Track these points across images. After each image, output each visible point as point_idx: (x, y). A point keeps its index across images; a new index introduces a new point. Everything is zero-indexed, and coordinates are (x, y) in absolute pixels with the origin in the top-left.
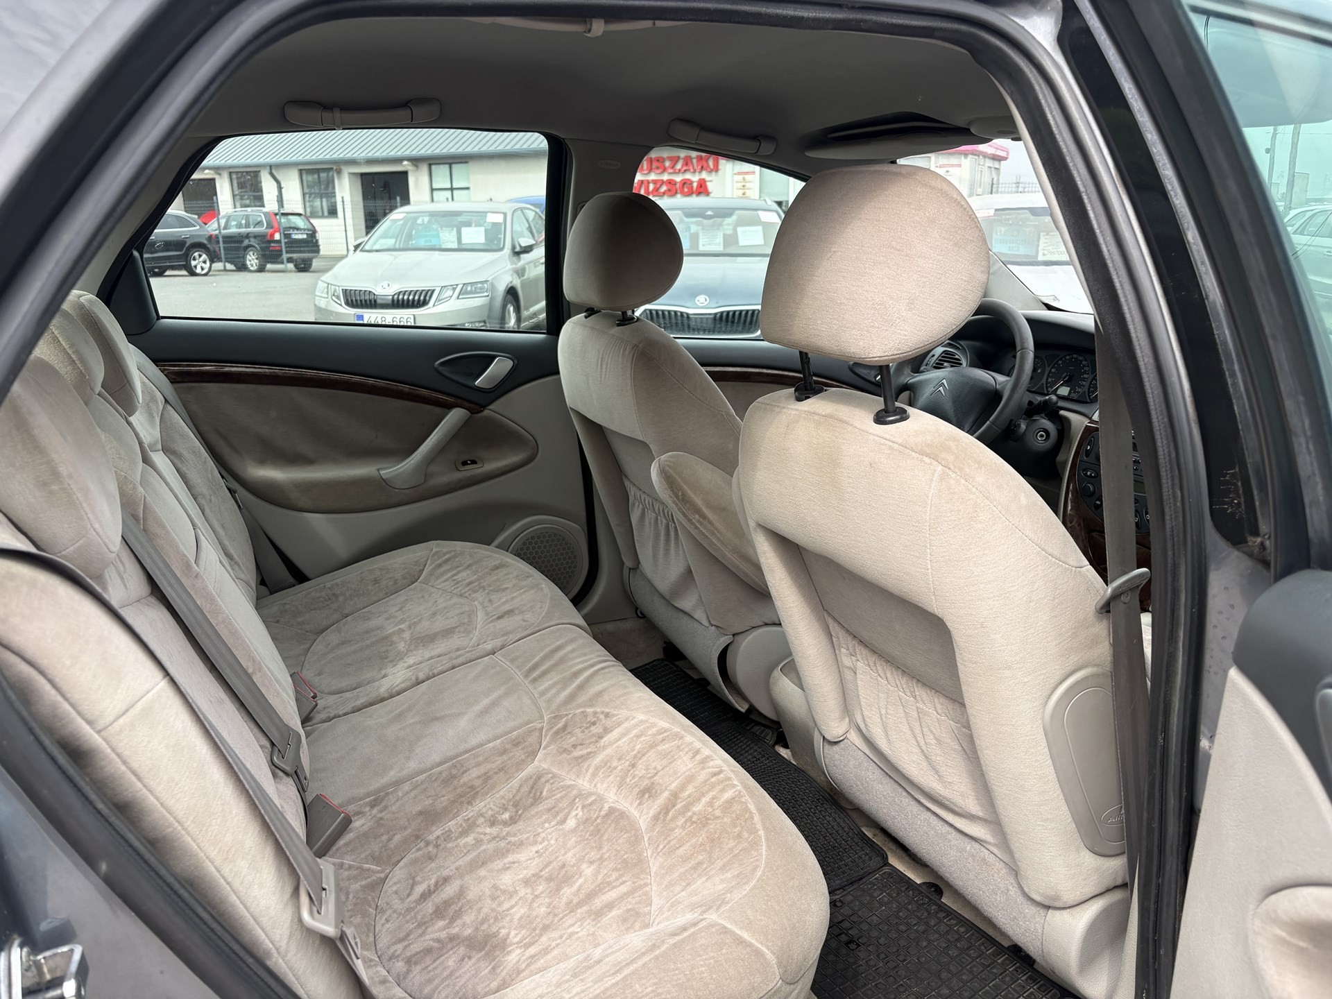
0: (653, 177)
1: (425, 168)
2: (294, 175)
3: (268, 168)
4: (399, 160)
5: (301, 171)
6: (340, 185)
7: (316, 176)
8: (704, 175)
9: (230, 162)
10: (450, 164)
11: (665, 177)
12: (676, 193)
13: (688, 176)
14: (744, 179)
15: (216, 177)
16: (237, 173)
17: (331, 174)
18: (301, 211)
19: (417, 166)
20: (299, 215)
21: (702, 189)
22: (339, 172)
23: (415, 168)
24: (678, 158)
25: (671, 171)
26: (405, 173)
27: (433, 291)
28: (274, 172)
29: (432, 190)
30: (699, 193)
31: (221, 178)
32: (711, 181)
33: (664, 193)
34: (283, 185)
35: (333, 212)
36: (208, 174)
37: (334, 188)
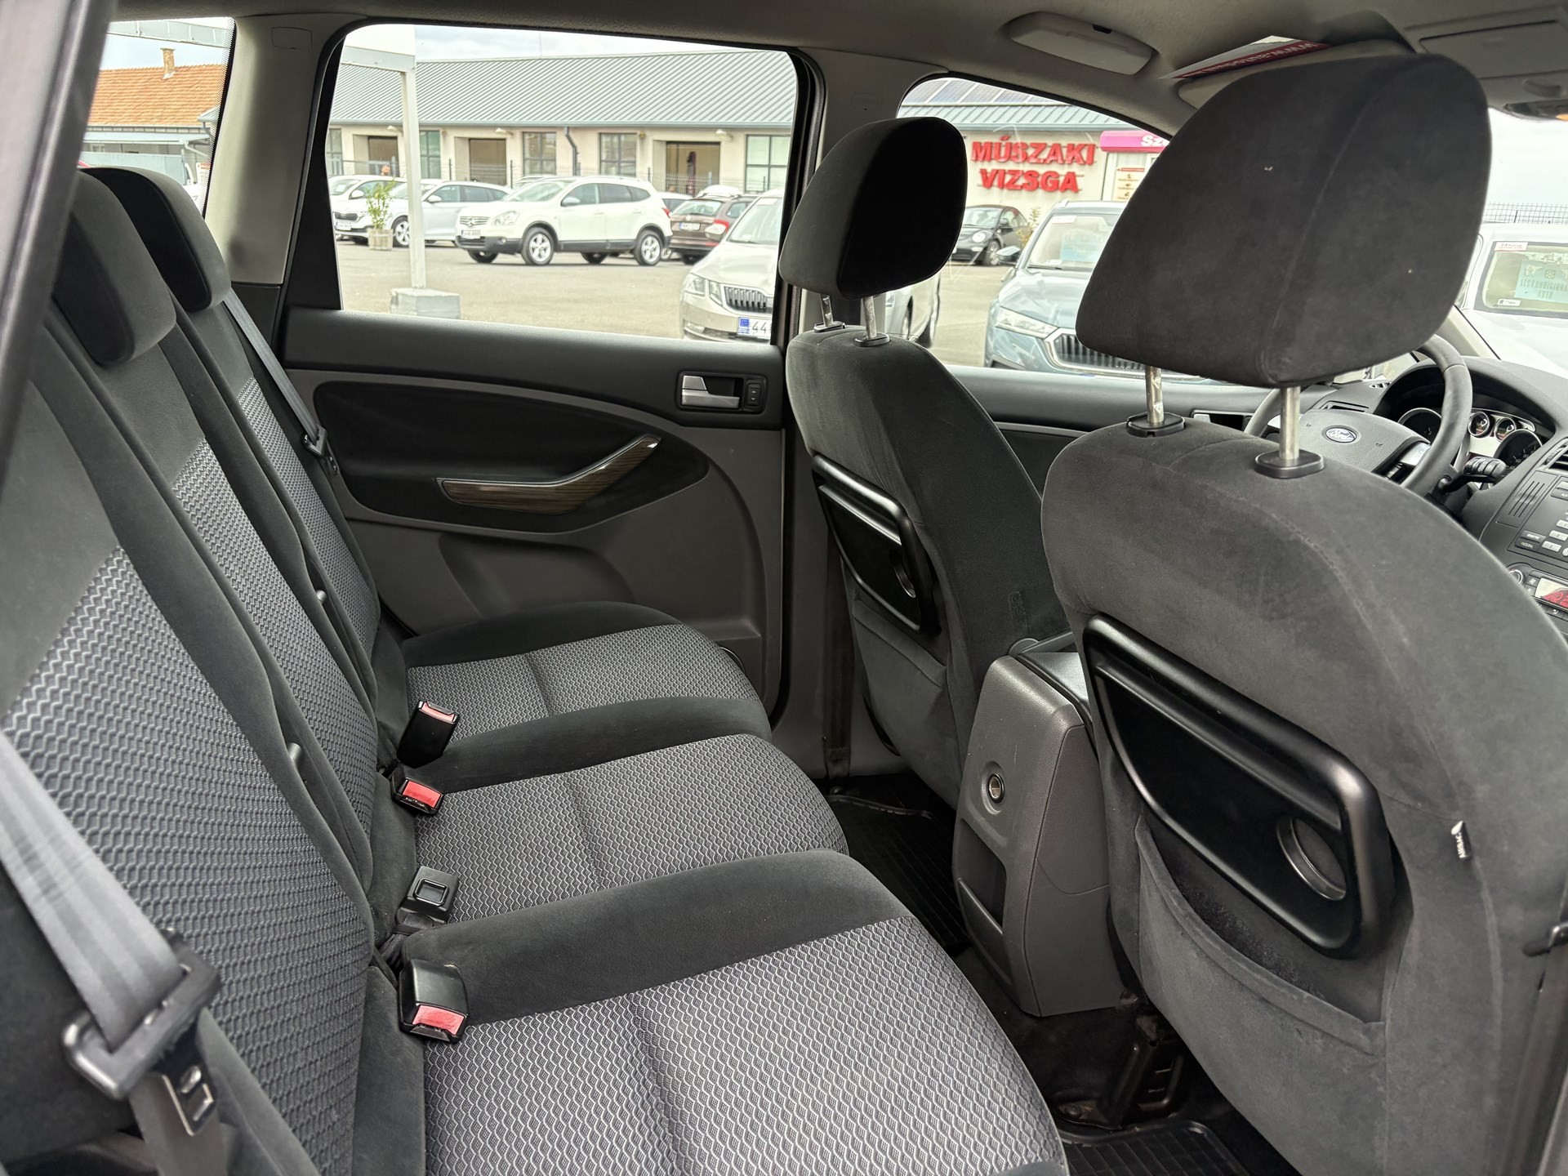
0: (1010, 166)
1: (741, 137)
2: (593, 138)
3: (566, 129)
4: (712, 129)
5: (600, 134)
6: (643, 153)
7: (615, 139)
8: (1075, 168)
9: (525, 121)
10: (771, 136)
11: (1026, 167)
12: (1038, 187)
13: (1054, 168)
14: (1129, 176)
15: (508, 137)
16: (530, 133)
17: (631, 139)
19: (732, 137)
21: (1070, 184)
22: (643, 138)
23: (729, 139)
24: (1045, 144)
25: (1034, 161)
26: (718, 143)
28: (571, 134)
29: (747, 166)
30: (1064, 189)
31: (513, 138)
32: (1082, 176)
33: (1022, 187)
34: (579, 150)
36: (498, 133)
37: (635, 157)
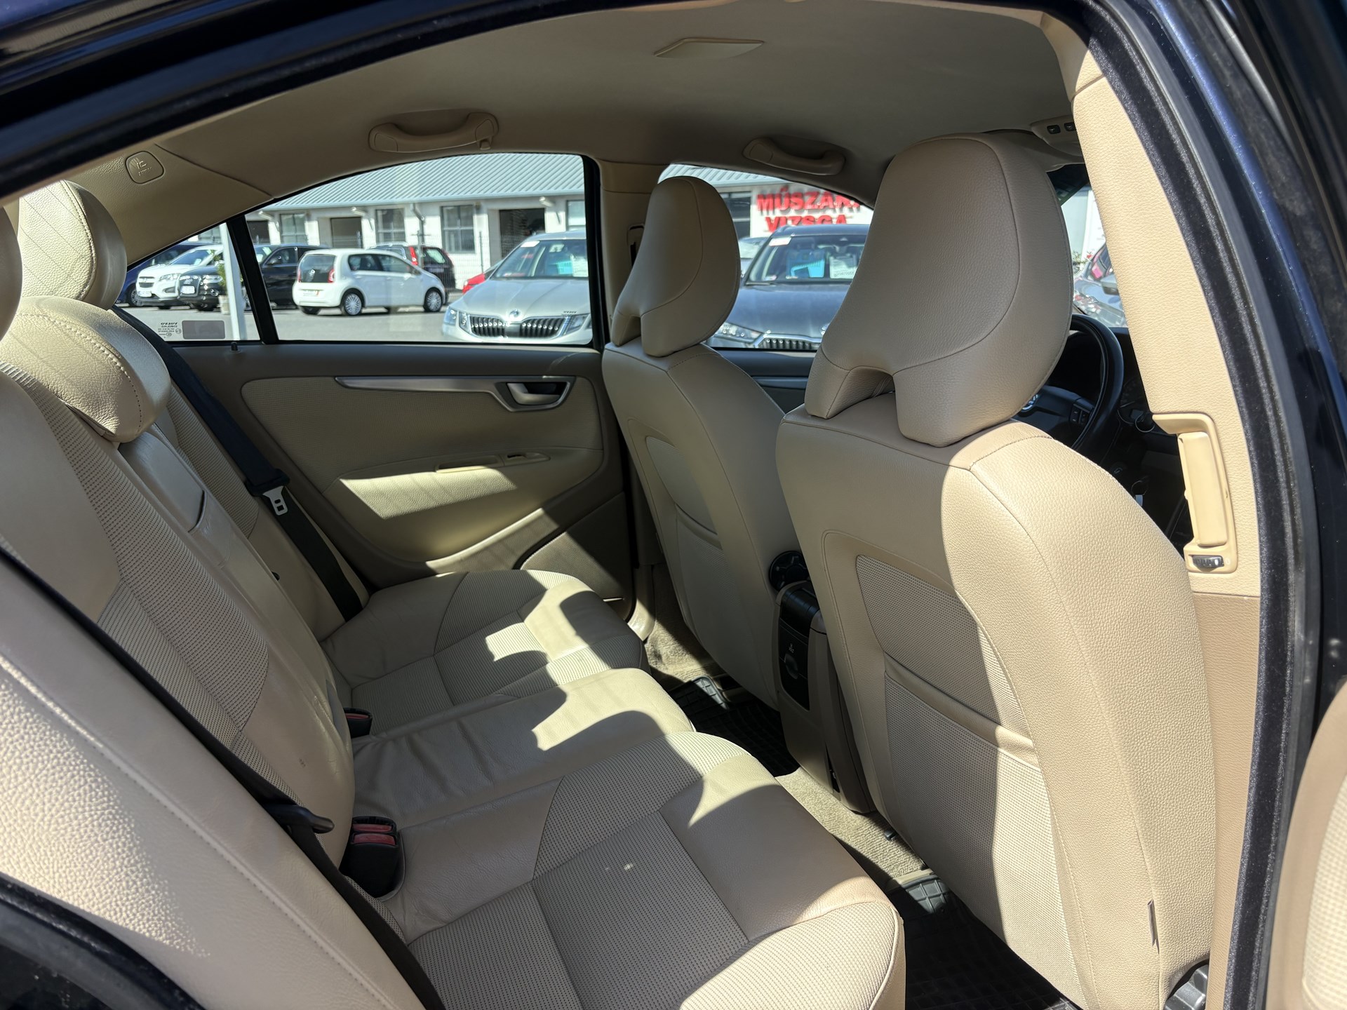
0: (792, 213)
1: (562, 204)
2: (436, 213)
3: (412, 206)
4: (537, 198)
5: (442, 208)
6: (479, 221)
7: (456, 212)
9: (376, 201)
11: (804, 213)
13: (827, 212)
15: (364, 215)
16: (383, 210)
17: (470, 211)
18: (440, 246)
19: (553, 203)
20: (438, 249)
22: (478, 209)
23: (551, 205)
25: (809, 207)
26: (542, 210)
27: (563, 320)
28: (417, 208)
29: (568, 227)
31: (367, 216)
32: (851, 217)
35: (469, 246)
36: (355, 212)
37: (472, 224)
